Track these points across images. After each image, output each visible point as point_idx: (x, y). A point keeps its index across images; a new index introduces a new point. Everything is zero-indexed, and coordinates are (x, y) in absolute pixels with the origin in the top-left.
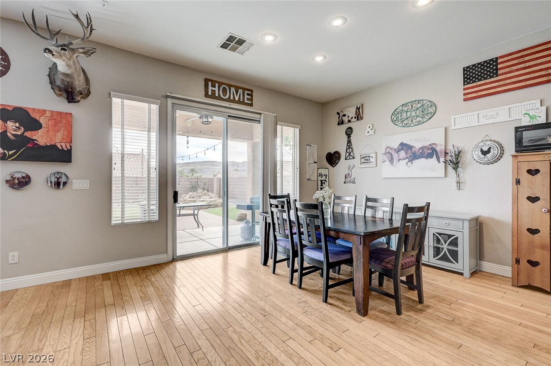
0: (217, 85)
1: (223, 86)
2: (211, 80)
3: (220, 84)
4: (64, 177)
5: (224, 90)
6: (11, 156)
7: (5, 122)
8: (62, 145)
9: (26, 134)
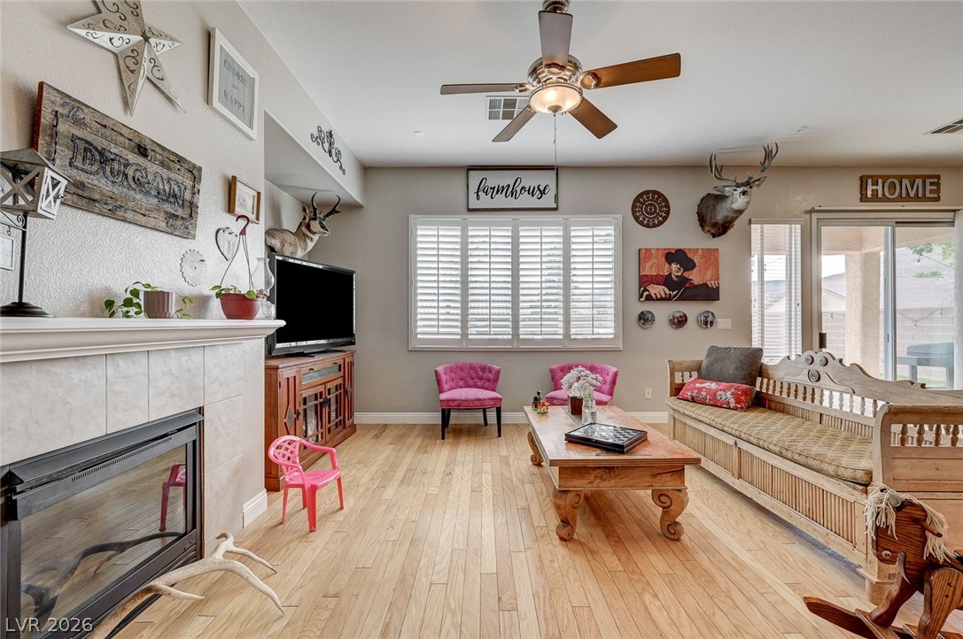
0: (880, 181)
1: (889, 181)
2: (871, 177)
3: (885, 178)
4: (710, 315)
5: (893, 186)
6: (674, 296)
7: (670, 264)
8: (712, 284)
9: (684, 275)
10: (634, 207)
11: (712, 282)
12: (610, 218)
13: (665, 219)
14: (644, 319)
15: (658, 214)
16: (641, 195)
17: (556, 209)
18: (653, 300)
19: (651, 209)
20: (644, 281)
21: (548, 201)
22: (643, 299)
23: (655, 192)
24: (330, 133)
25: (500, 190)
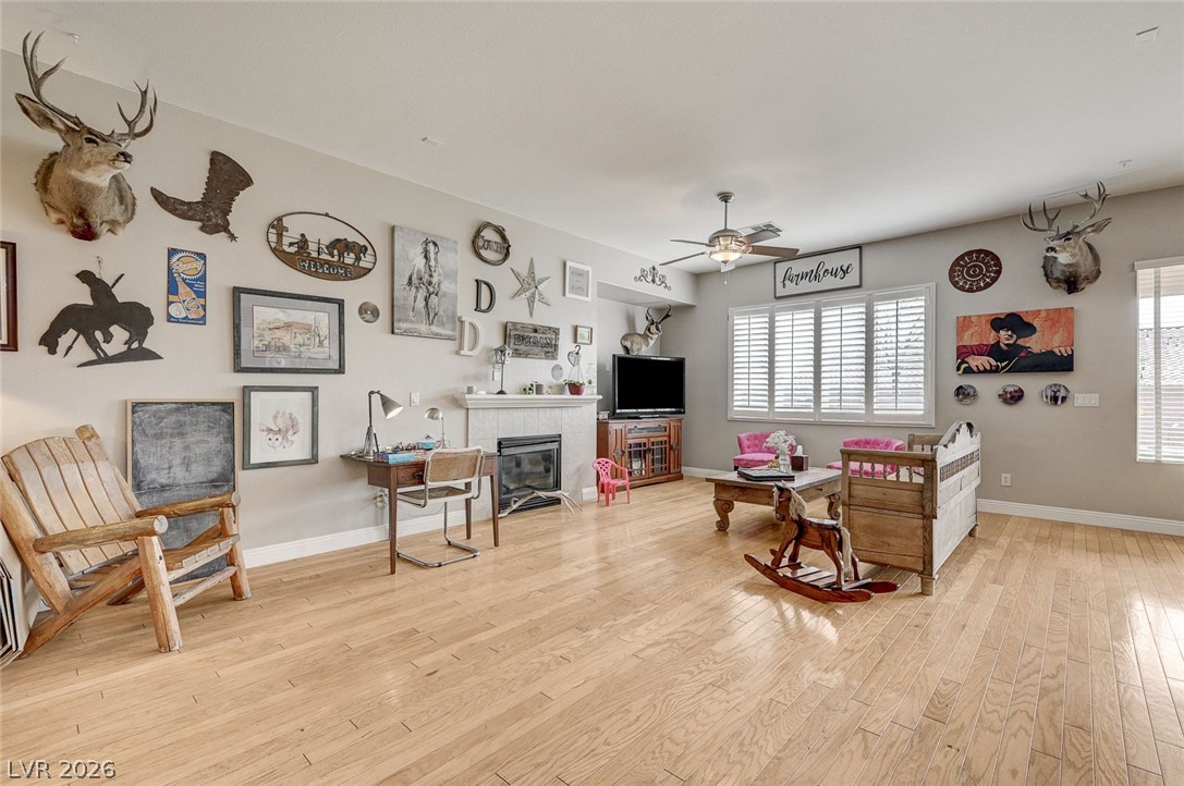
6: (1003, 368)
7: (998, 331)
8: (1061, 350)
9: (1018, 342)
10: (952, 271)
11: (1063, 349)
12: (922, 287)
13: (994, 280)
14: (962, 393)
15: (985, 275)
16: (962, 257)
17: (860, 286)
18: (974, 372)
19: (977, 269)
20: (963, 353)
21: (852, 278)
22: (961, 372)
23: (979, 252)
24: (654, 268)
25: (804, 276)
